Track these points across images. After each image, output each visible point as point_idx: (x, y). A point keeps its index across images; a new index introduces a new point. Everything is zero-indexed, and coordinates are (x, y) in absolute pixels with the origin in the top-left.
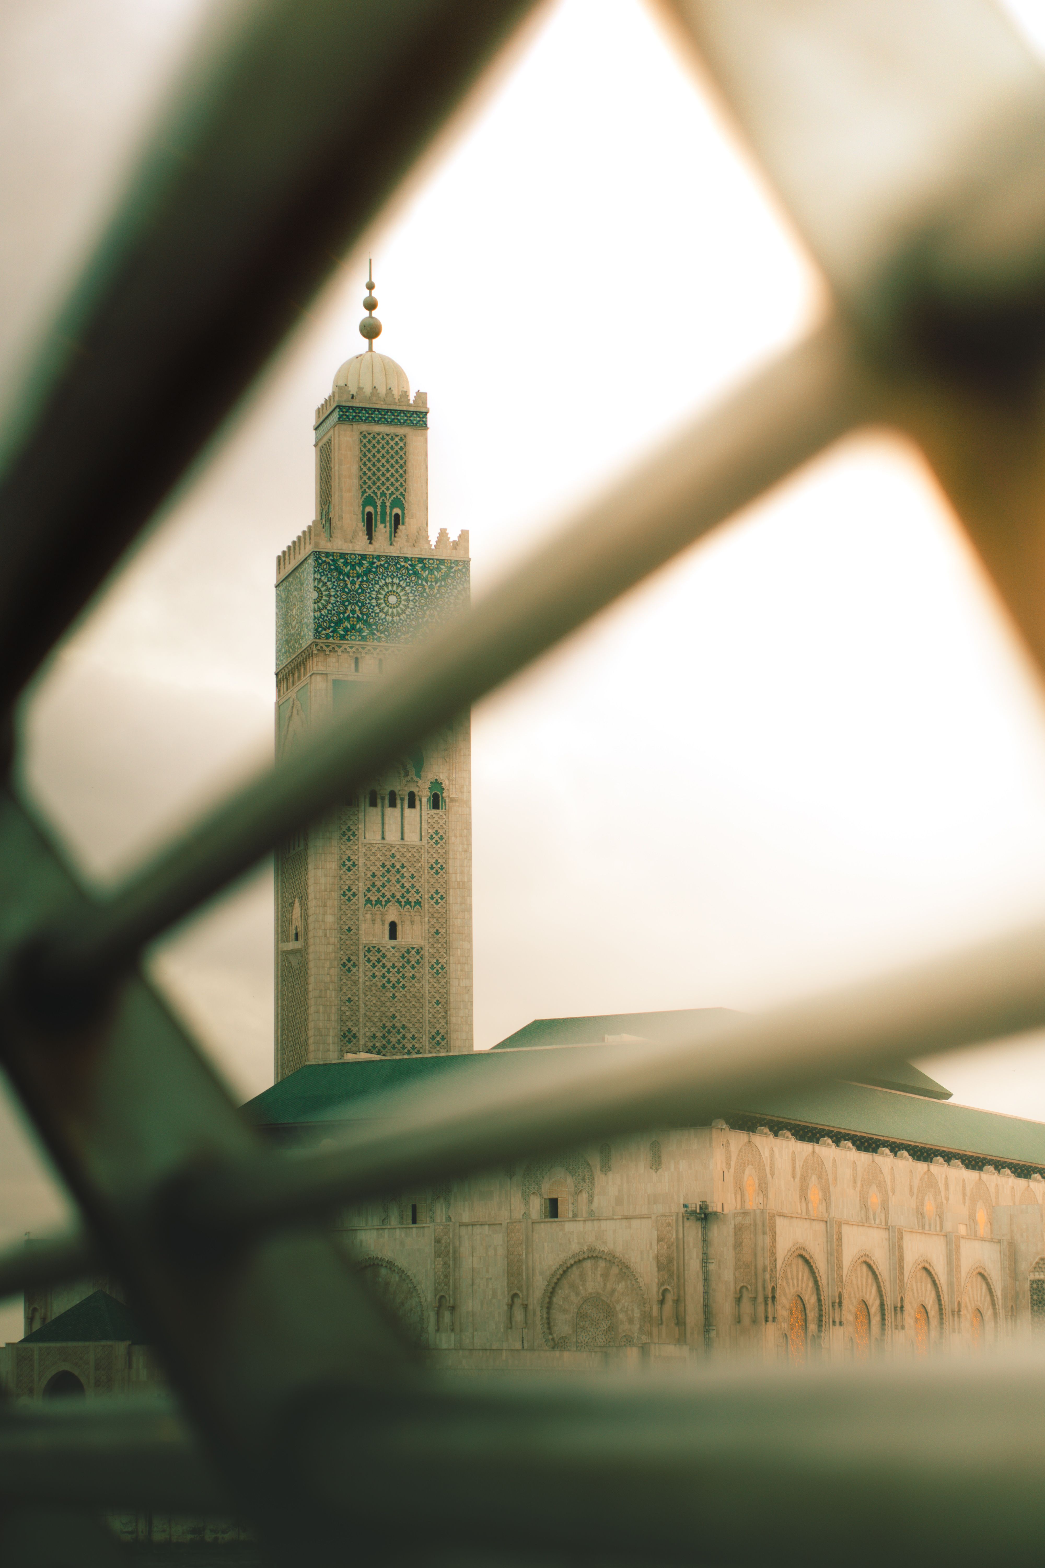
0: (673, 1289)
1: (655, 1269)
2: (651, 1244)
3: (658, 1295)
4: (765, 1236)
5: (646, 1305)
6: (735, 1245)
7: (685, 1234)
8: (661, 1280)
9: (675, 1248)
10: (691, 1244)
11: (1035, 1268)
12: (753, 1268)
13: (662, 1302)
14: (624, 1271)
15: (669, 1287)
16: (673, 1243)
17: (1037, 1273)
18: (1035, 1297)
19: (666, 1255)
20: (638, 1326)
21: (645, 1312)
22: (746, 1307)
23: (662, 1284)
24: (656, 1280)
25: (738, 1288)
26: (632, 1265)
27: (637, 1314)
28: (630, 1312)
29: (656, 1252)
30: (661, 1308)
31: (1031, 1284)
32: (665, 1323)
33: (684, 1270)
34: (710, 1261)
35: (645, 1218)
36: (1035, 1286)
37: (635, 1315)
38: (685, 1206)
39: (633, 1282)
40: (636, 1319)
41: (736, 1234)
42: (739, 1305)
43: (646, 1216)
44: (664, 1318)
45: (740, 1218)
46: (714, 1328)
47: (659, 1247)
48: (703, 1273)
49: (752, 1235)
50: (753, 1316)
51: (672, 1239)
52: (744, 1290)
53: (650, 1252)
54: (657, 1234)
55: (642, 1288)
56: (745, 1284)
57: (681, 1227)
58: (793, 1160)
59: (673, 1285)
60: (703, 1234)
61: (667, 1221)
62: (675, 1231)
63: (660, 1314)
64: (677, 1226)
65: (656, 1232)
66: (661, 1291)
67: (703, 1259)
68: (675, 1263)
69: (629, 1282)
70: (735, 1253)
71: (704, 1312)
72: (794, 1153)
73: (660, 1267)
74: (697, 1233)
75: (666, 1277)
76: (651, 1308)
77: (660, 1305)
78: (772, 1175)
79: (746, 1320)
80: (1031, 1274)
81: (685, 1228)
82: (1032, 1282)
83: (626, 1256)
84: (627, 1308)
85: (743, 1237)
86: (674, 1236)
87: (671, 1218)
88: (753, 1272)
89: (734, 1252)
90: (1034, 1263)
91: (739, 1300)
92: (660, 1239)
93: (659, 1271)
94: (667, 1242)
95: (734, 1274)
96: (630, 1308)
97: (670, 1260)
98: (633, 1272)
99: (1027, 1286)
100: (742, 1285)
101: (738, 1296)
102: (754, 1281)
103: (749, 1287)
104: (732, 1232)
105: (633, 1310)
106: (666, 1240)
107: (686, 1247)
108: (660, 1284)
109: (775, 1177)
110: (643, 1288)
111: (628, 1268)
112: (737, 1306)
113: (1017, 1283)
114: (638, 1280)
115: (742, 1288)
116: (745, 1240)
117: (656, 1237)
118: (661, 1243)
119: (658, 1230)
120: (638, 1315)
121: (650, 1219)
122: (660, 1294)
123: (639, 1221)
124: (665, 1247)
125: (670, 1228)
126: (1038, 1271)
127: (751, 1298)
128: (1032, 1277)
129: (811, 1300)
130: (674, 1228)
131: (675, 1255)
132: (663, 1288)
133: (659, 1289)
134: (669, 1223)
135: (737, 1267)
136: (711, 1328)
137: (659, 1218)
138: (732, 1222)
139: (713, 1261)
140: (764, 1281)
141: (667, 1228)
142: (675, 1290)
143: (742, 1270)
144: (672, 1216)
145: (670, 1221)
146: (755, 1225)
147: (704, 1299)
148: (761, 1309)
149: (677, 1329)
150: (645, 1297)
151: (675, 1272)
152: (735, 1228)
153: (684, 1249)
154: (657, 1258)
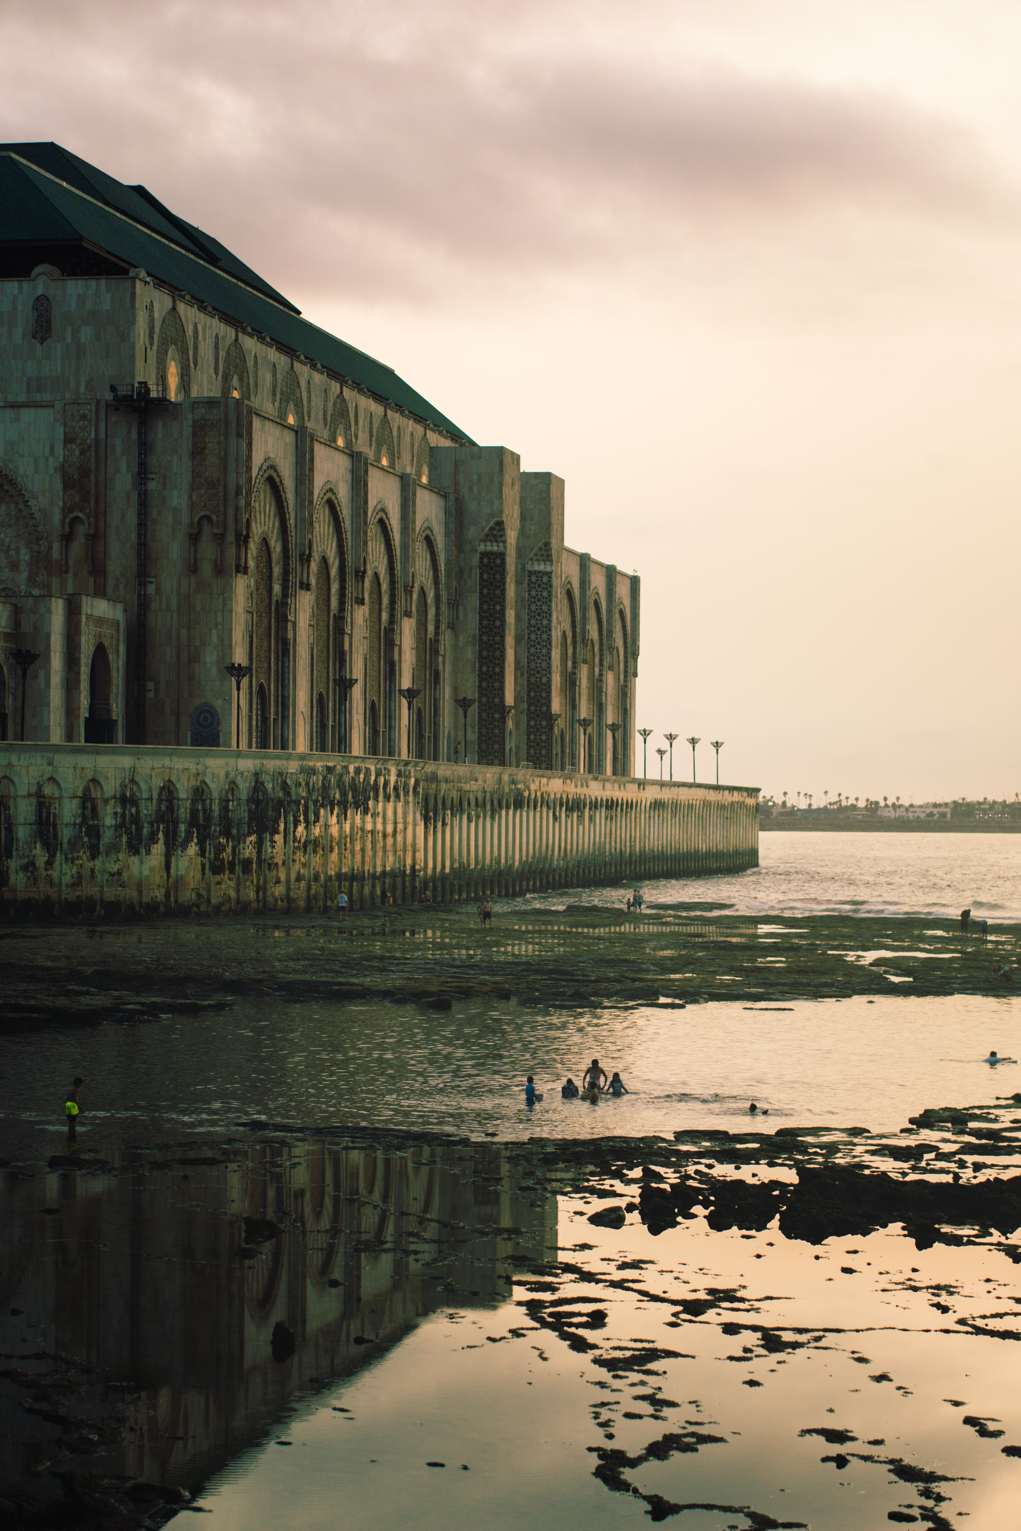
0: (88, 518)
1: (59, 486)
2: (52, 448)
3: (63, 528)
4: (240, 440)
5: (41, 542)
6: (193, 453)
7: (109, 433)
8: (69, 504)
9: (93, 453)
10: (119, 450)
11: (487, 535)
12: (221, 488)
13: (67, 538)
14: (5, 488)
15: (81, 515)
16: (89, 447)
17: (489, 544)
18: (485, 576)
19: (79, 465)
20: (26, 574)
21: (39, 553)
22: (207, 549)
23: (71, 509)
24: (61, 504)
25: (196, 519)
26: (19, 479)
27: (25, 555)
28: (12, 553)
29: (61, 459)
30: (67, 547)
31: (481, 558)
32: (71, 570)
33: (106, 490)
34: (149, 476)
35: (43, 406)
36: (485, 560)
37: (21, 558)
38: (113, 389)
39: (21, 506)
40: (23, 563)
41: (194, 435)
42: (195, 545)
43: (43, 404)
44: (71, 563)
45: (203, 410)
46: (153, 580)
47: (66, 453)
48: (140, 494)
49: (222, 438)
50: (219, 562)
51: (89, 441)
52: (205, 522)
53: (51, 459)
54: (65, 433)
55: (35, 516)
56: (207, 513)
57: (104, 423)
58: (216, 347)
59: (88, 511)
60: (140, 434)
61: (81, 412)
62: (93, 428)
63: (64, 557)
64: (97, 420)
65: (62, 429)
66: (68, 520)
67: (139, 473)
68: (93, 477)
69: (12, 506)
70: (193, 465)
71: (139, 555)
72: (217, 336)
73: (67, 483)
74: (129, 432)
75: (77, 499)
76: (50, 547)
77: (64, 543)
78: (196, 364)
79: (207, 570)
80: (482, 544)
81: (109, 425)
82: (483, 555)
83: (11, 466)
84: (9, 546)
85: (207, 440)
86: (93, 436)
87: (89, 407)
88: (221, 494)
89: (190, 464)
90: (487, 529)
91: (194, 538)
92: (68, 440)
93: (64, 489)
94: (80, 445)
95: (190, 497)
96: (13, 547)
97: (84, 472)
98: (21, 490)
99: (475, 560)
100: (203, 513)
101: (195, 531)
102: (222, 508)
103: (214, 517)
104: (187, 432)
105: (17, 550)
106: (79, 442)
107: (109, 453)
108: (66, 510)
109: (198, 367)
110: (38, 515)
111: (12, 484)
112: (192, 548)
113: (462, 555)
114: (29, 504)
115: (202, 518)
116: (210, 445)
117: (62, 437)
118: (69, 446)
119: (65, 425)
120: (27, 557)
121: (51, 409)
122: (67, 526)
123: (33, 410)
124: (77, 452)
125: (86, 423)
126: (490, 541)
127: (216, 534)
128: (482, 548)
129: (276, 548)
130: (93, 422)
131: (93, 466)
132: (71, 516)
133: (64, 517)
134: (84, 414)
135: (194, 487)
136: (148, 579)
137: (67, 407)
138: (190, 416)
139: (154, 476)
140: (237, 509)
141: (82, 423)
142: (92, 519)
143: (203, 492)
144: (90, 404)
145: (86, 412)
146: (227, 422)
147: (139, 535)
148: (231, 551)
149: (91, 580)
150: (39, 529)
151: (93, 492)
152: (194, 426)
153: (106, 456)
154: (62, 468)
